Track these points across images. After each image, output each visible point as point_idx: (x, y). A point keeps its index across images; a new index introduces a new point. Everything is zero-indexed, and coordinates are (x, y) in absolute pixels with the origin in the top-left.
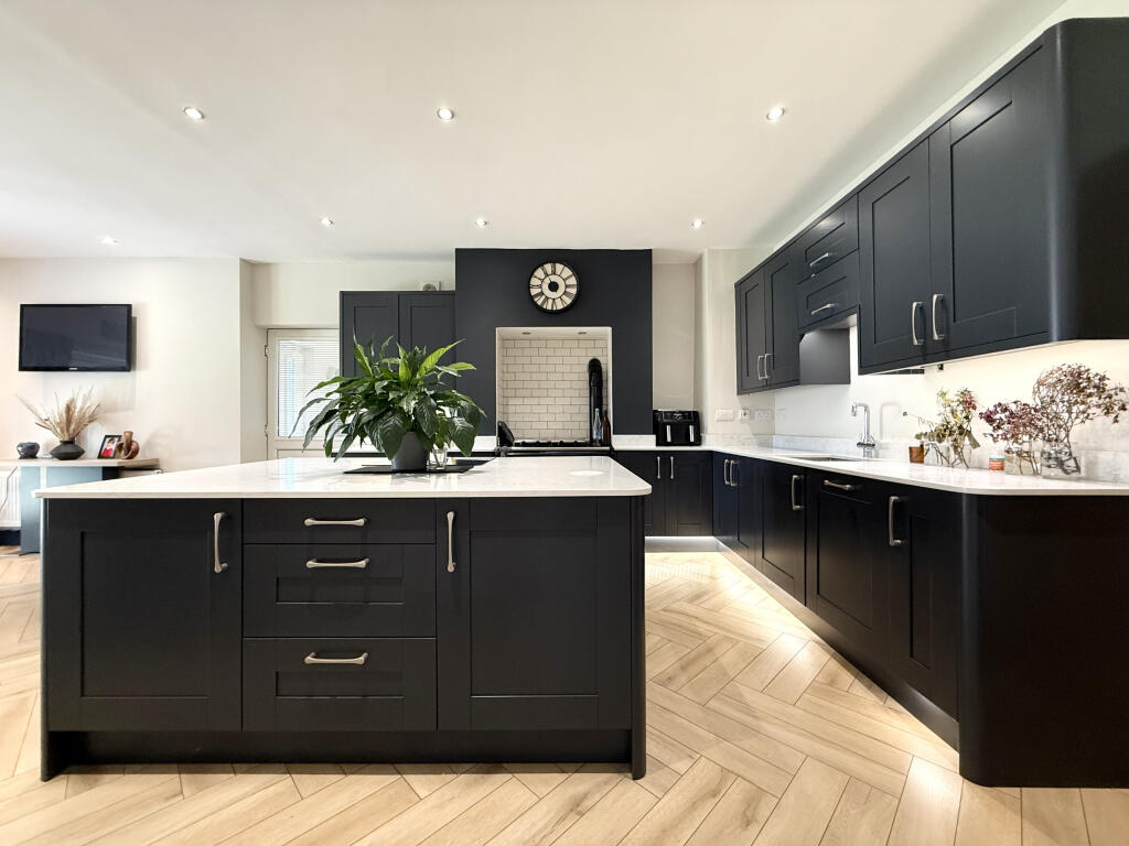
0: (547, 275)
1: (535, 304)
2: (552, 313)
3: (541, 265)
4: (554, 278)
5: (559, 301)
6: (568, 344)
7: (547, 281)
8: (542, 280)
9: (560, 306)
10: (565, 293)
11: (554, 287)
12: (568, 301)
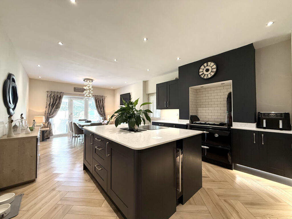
0: (205, 67)
1: (201, 77)
2: (207, 79)
3: (203, 64)
4: (207, 68)
5: (210, 75)
6: (218, 88)
7: (205, 69)
8: (203, 69)
9: (210, 76)
10: (212, 71)
11: (207, 70)
12: (213, 74)
